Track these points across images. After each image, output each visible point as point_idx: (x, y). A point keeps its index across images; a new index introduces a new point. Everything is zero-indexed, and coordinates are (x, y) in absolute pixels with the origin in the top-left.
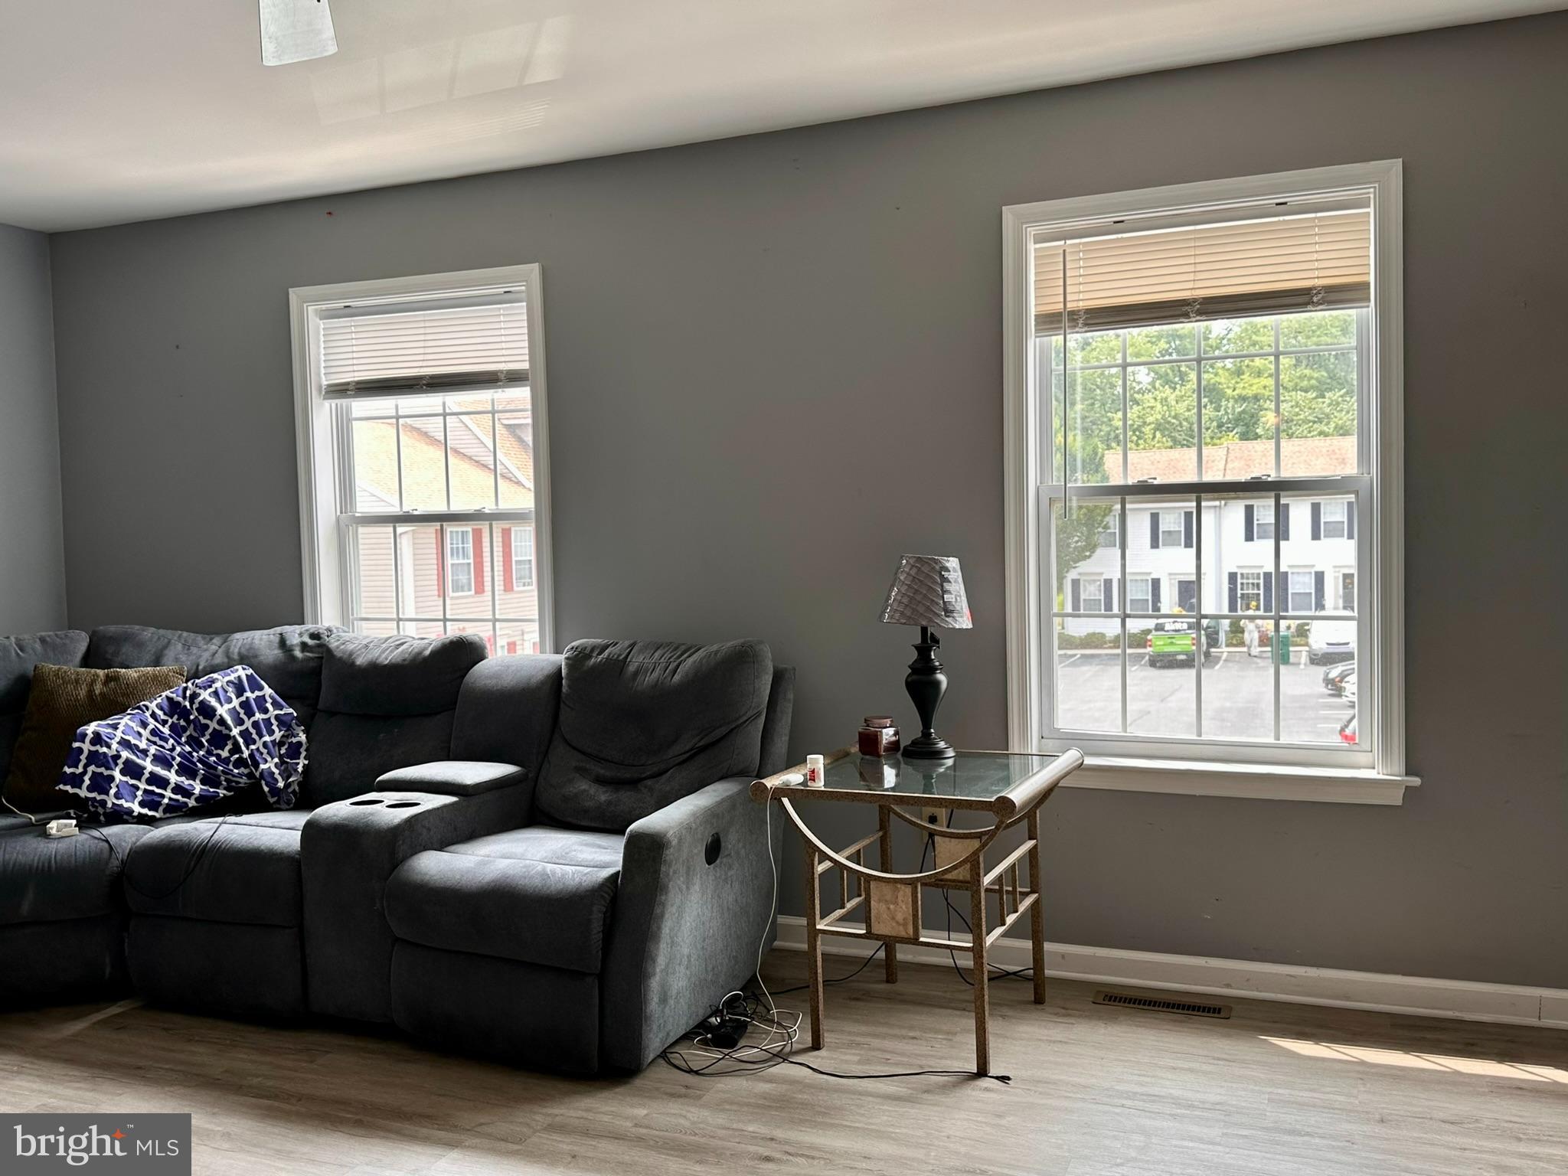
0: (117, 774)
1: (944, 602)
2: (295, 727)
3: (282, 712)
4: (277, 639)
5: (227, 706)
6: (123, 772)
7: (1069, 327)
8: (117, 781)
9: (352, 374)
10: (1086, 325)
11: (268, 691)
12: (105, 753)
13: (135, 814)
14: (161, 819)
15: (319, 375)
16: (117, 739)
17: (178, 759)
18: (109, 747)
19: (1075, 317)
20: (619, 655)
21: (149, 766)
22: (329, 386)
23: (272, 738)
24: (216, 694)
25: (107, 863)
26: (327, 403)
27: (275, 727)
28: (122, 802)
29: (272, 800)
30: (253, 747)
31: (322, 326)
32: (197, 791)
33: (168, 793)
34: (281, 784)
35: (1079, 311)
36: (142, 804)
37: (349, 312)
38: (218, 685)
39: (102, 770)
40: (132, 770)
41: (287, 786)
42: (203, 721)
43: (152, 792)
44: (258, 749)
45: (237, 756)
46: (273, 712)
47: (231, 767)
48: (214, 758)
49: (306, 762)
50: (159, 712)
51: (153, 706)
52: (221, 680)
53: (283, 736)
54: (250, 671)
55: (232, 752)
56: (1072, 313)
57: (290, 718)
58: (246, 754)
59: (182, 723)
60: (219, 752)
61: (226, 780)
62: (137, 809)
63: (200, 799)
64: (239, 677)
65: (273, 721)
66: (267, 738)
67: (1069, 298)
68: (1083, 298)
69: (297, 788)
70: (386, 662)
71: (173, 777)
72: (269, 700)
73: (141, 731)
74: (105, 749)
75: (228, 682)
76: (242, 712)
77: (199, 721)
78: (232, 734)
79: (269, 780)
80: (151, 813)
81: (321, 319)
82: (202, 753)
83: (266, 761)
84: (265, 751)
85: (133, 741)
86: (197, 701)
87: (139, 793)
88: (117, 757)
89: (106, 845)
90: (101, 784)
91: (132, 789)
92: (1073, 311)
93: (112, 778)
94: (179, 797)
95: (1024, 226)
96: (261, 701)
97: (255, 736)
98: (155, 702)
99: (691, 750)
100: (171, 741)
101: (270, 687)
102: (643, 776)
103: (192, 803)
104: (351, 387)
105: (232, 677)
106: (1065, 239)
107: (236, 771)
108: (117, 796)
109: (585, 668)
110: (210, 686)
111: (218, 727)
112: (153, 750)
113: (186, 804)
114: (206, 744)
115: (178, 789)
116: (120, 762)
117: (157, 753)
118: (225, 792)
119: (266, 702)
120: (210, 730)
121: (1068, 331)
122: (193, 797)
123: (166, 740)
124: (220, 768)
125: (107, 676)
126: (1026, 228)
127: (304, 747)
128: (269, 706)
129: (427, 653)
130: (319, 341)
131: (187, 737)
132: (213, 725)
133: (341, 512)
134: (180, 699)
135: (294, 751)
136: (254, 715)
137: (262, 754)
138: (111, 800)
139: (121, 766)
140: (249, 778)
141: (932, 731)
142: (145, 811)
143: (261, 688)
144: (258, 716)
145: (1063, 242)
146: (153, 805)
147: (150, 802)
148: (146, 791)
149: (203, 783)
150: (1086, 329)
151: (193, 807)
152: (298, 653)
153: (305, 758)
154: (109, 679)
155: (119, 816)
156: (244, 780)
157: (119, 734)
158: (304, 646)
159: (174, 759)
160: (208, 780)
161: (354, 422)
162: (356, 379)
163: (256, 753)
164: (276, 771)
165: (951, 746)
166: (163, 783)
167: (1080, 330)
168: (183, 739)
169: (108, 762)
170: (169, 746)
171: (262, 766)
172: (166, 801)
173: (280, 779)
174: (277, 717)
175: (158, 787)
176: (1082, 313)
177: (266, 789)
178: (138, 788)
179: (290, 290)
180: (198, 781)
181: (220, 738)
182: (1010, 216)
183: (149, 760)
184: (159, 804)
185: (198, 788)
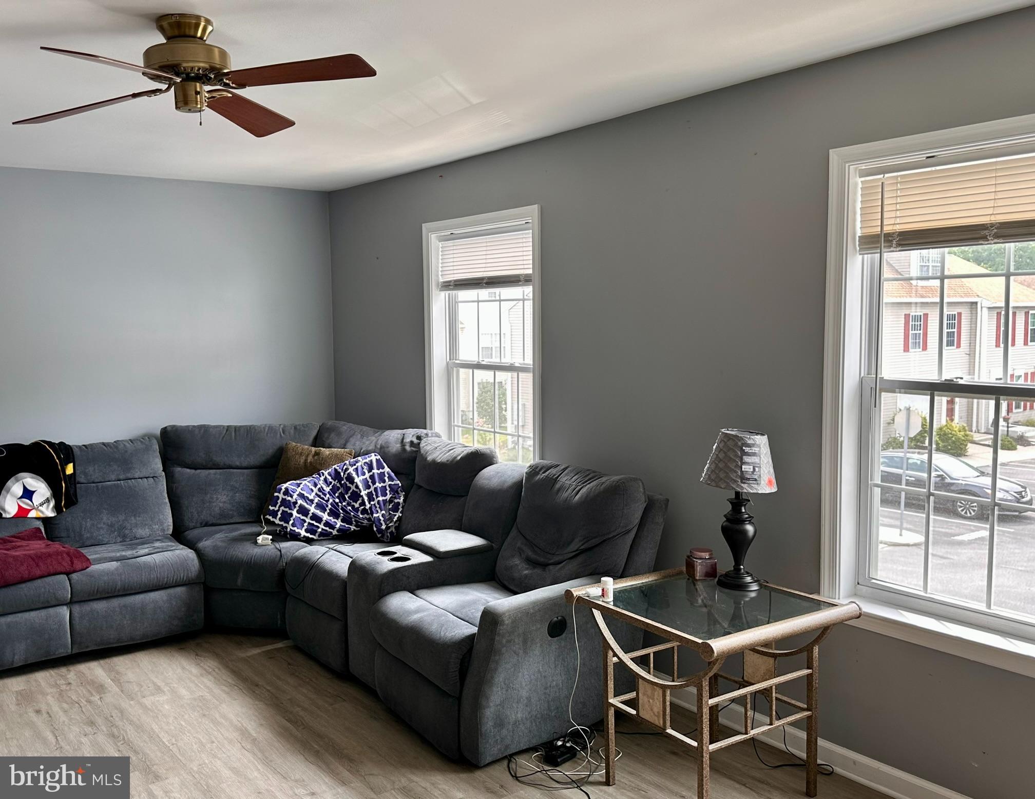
0: (295, 513)
1: (742, 471)
2: (400, 492)
3: (393, 483)
4: (400, 437)
5: (362, 478)
6: (298, 512)
7: (884, 247)
8: (294, 516)
9: (452, 276)
10: (899, 245)
11: (387, 469)
12: (289, 500)
13: (302, 536)
14: (317, 540)
15: (438, 276)
16: (297, 493)
17: (330, 506)
18: (292, 497)
19: (890, 239)
20: (554, 476)
21: (312, 509)
22: (444, 282)
23: (384, 498)
24: (357, 469)
25: (278, 564)
26: (443, 293)
27: (388, 492)
28: (295, 529)
29: (379, 536)
30: (372, 503)
31: (441, 246)
32: (338, 526)
33: (322, 526)
34: (384, 527)
35: (893, 233)
36: (306, 531)
37: (453, 237)
38: (359, 464)
39: (287, 509)
40: (303, 511)
41: (388, 528)
42: (349, 485)
43: (313, 524)
44: (375, 504)
45: (363, 507)
46: (388, 482)
47: (359, 514)
48: (350, 508)
49: (401, 515)
50: (329, 478)
51: (326, 473)
52: (361, 461)
53: (391, 497)
54: (379, 457)
55: (361, 505)
56: (888, 235)
57: (397, 487)
58: (368, 506)
59: (338, 485)
60: (354, 504)
61: (355, 521)
62: (303, 533)
63: (339, 530)
64: (371, 460)
65: (388, 488)
66: (381, 498)
67: (885, 222)
68: (896, 223)
69: (394, 530)
70: (439, 461)
71: (325, 517)
72: (387, 475)
73: (313, 488)
74: (289, 498)
75: (365, 463)
76: (370, 481)
77: (346, 484)
78: (361, 494)
79: (377, 523)
80: (311, 536)
81: (439, 242)
82: (344, 504)
83: (378, 512)
84: (378, 506)
85: (306, 495)
86: (347, 473)
87: (306, 524)
88: (295, 503)
89: (279, 553)
90: (286, 517)
91: (302, 522)
92: (889, 233)
93: (291, 515)
94: (327, 529)
95: (847, 165)
96: (382, 476)
97: (374, 496)
98: (328, 471)
99: (577, 550)
100: (328, 496)
101: (388, 467)
102: (550, 562)
103: (335, 532)
104: (452, 284)
105: (367, 460)
106: (884, 173)
107: (361, 516)
108: (293, 525)
109: (533, 481)
110: (355, 465)
111: (355, 489)
112: (317, 500)
113: (331, 533)
114: (347, 499)
115: (327, 524)
116: (297, 506)
117: (319, 502)
118: (355, 528)
119: (385, 476)
120: (351, 491)
121: (883, 250)
122: (336, 529)
123: (325, 495)
124: (352, 514)
125: (316, 452)
126: (849, 166)
127: (401, 505)
128: (386, 478)
129: (459, 458)
130: (438, 255)
131: (339, 493)
132: (353, 488)
133: (450, 360)
134: (340, 471)
135: (395, 509)
136: (375, 484)
137: (376, 507)
138: (290, 527)
139: (297, 508)
140: (368, 521)
141: (742, 567)
142: (308, 535)
143: (383, 468)
144: (378, 485)
145: (882, 175)
146: (313, 532)
147: (311, 530)
148: (309, 523)
149: (342, 521)
150: (900, 248)
151: (335, 535)
152: (408, 448)
153: (401, 513)
154: (317, 454)
155: (295, 537)
156: (366, 522)
157: (299, 490)
158: (412, 443)
159: (327, 506)
160: (345, 520)
161: (459, 304)
162: (455, 279)
163: (373, 506)
164: (382, 519)
165: (755, 581)
166: (318, 519)
167: (895, 249)
168: (337, 495)
169: (290, 505)
170: (326, 499)
171: (375, 515)
172: (320, 530)
173: (383, 524)
174: (390, 486)
175: (316, 522)
176: (895, 235)
177: (375, 529)
178: (305, 521)
179: (423, 224)
180: (340, 520)
181: (356, 496)
182: (836, 157)
183: (313, 505)
184: (316, 532)
185: (339, 524)
